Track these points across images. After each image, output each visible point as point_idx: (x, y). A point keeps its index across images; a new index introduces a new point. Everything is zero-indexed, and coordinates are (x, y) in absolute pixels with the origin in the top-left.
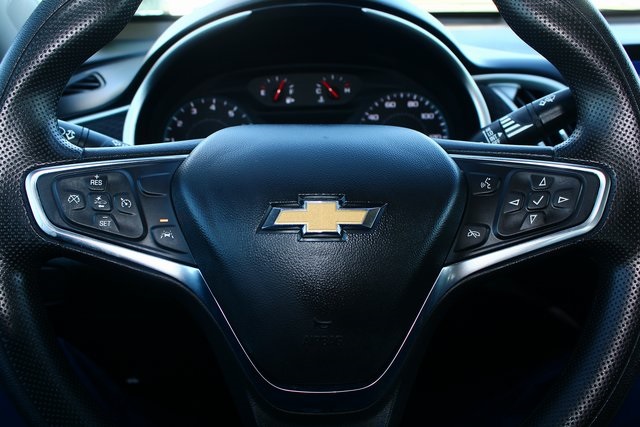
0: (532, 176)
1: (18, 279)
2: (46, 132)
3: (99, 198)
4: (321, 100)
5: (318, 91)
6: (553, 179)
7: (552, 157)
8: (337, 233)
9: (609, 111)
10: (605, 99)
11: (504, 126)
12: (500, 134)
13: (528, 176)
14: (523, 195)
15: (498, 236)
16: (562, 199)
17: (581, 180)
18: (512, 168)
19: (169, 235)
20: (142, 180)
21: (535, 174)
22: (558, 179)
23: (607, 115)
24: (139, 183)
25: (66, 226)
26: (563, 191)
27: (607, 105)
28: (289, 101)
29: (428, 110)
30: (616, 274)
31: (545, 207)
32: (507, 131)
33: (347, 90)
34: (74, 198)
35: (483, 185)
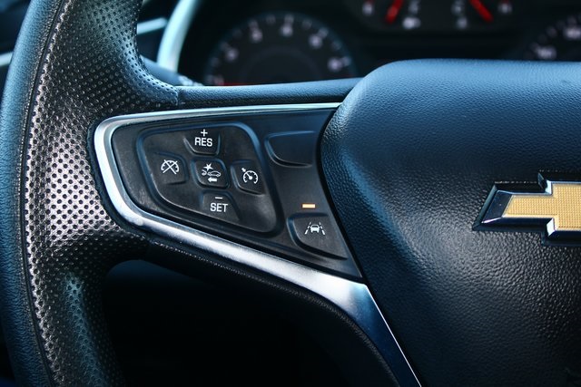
1: (74, 288)
2: (119, 61)
3: (209, 167)
4: (462, 23)
5: (458, 9)
19: (317, 229)
20: (273, 141)
24: (268, 146)
25: (156, 209)
28: (410, 23)
33: (505, 8)
34: (170, 165)
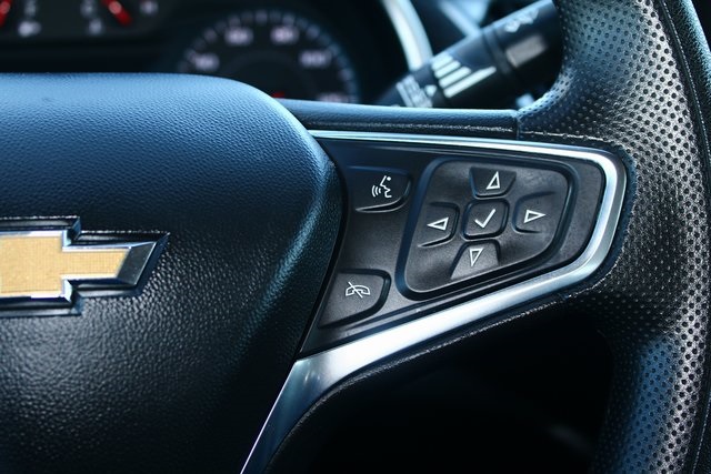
0: (473, 171)
4: (96, 27)
5: (89, 9)
6: (514, 174)
7: (514, 130)
8: (63, 299)
9: (620, 36)
10: (612, 13)
11: (439, 74)
12: (431, 90)
13: (464, 171)
14: (457, 209)
15: (408, 294)
16: (531, 215)
17: (568, 175)
18: (435, 156)
21: (477, 165)
22: (523, 174)
23: (617, 44)
26: (534, 198)
27: (616, 25)
28: (27, 29)
29: (314, 46)
30: (644, 361)
31: (499, 233)
32: (444, 83)
35: (375, 191)
